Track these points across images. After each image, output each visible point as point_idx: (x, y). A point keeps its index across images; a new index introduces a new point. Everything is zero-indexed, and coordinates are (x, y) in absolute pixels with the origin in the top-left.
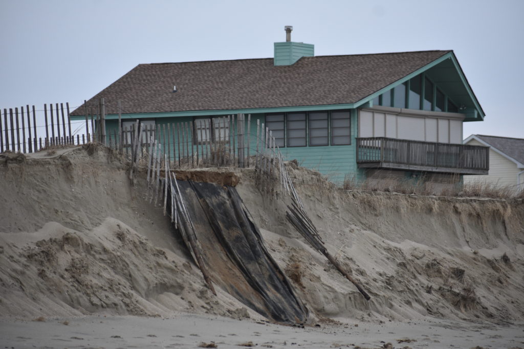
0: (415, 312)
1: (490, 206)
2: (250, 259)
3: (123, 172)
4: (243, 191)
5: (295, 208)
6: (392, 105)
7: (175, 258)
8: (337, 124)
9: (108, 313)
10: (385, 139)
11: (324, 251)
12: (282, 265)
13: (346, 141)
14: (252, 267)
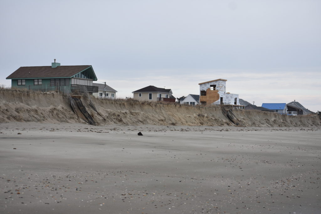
0: (112, 123)
1: (123, 102)
2: (85, 113)
3: (62, 96)
4: (82, 99)
5: (91, 102)
6: (78, 77)
7: (72, 112)
8: (66, 81)
9: (64, 122)
10: (77, 85)
11: (97, 111)
12: (90, 114)
13: (68, 85)
14: (85, 114)
